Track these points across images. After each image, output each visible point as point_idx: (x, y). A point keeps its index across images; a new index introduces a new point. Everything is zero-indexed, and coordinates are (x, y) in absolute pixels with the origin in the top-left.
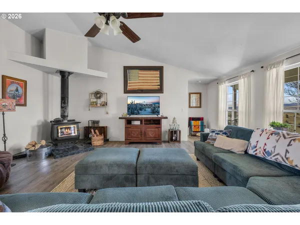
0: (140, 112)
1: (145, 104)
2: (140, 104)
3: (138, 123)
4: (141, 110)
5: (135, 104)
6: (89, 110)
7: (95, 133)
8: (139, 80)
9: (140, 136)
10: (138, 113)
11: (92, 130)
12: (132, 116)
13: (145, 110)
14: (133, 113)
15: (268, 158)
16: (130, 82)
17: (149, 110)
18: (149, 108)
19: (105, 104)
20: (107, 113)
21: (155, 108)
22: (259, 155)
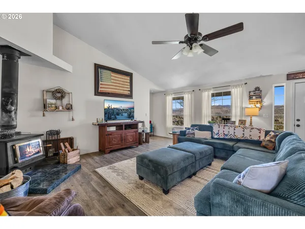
0: (117, 117)
1: (122, 108)
2: (117, 109)
3: (113, 129)
4: (118, 115)
5: (112, 109)
6: (44, 115)
7: (66, 147)
8: (112, 82)
9: (120, 142)
10: (115, 119)
11: (62, 144)
12: (109, 122)
13: (122, 115)
14: (110, 119)
15: (227, 137)
16: (102, 83)
17: (126, 115)
18: (125, 113)
19: (69, 108)
20: (73, 120)
21: (130, 113)
22: (221, 137)
